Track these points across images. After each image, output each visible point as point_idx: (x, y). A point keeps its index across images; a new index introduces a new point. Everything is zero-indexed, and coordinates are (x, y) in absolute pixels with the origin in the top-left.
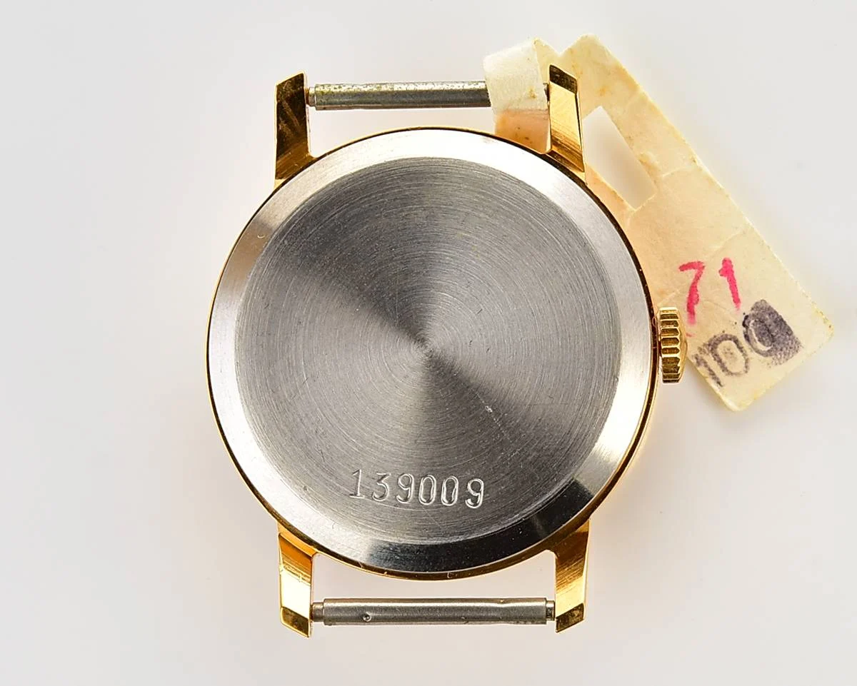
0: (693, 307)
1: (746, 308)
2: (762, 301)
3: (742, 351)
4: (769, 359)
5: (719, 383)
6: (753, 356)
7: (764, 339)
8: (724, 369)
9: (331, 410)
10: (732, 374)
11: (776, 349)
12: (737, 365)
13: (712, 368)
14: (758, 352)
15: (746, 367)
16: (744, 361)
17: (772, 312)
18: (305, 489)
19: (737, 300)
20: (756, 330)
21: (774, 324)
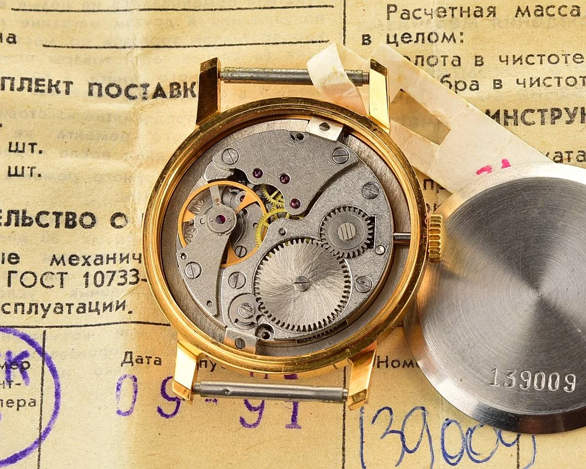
9: (478, 331)
18: (461, 380)
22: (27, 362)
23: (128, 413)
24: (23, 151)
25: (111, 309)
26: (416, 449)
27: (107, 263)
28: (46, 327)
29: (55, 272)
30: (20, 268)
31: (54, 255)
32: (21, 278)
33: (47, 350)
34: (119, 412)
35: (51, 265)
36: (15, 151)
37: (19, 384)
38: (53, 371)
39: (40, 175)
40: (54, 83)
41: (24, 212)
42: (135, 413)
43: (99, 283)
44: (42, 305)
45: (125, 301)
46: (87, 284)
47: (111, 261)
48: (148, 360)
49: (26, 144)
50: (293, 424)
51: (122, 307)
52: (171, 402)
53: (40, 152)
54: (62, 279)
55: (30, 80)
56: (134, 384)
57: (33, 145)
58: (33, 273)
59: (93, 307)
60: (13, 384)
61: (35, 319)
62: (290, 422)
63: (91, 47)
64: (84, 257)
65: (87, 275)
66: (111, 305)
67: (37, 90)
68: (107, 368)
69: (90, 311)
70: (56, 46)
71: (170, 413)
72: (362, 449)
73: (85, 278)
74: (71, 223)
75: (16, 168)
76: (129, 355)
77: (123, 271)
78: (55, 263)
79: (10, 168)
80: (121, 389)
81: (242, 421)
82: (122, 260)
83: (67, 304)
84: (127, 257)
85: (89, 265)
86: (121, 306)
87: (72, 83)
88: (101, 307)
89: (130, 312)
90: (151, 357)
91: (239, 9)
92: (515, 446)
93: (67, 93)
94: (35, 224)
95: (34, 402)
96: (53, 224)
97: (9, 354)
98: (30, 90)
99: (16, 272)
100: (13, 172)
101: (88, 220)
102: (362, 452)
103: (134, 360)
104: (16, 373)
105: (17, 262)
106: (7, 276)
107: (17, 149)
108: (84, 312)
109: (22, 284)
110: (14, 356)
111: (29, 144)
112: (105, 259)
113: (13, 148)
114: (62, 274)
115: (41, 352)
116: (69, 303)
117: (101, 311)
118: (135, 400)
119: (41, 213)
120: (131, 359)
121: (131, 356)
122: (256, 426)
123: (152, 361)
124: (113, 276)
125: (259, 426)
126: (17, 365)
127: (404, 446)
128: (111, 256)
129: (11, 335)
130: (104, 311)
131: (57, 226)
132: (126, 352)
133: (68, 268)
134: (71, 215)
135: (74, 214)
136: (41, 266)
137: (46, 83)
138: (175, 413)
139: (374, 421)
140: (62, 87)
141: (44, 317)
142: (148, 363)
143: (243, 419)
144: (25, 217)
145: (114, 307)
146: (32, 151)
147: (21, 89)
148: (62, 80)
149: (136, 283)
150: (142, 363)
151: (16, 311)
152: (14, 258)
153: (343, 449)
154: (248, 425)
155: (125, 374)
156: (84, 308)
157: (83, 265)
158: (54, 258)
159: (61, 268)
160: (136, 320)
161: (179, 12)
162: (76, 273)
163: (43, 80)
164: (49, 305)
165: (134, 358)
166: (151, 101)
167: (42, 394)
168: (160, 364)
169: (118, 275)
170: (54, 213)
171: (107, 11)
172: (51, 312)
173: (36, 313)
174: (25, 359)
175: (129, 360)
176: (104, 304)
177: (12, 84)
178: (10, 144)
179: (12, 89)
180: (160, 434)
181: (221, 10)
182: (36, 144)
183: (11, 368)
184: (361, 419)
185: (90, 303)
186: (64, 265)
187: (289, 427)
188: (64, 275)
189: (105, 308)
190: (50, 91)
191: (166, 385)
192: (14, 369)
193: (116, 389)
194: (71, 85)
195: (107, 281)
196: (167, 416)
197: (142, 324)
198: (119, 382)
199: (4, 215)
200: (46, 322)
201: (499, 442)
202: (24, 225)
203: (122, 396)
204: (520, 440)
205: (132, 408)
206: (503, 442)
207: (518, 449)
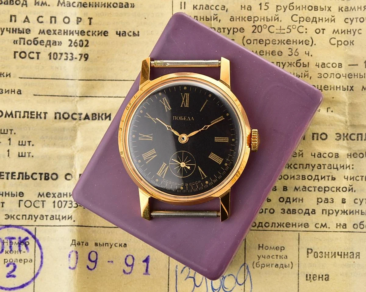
22: (28, 242)
23: (74, 268)
24: (25, 145)
25: (65, 219)
26: (200, 285)
27: (64, 197)
28: (36, 226)
29: (40, 200)
30: (24, 198)
31: (39, 193)
32: (25, 203)
33: (37, 237)
34: (70, 268)
35: (38, 197)
36: (21, 145)
37: (24, 252)
38: (40, 246)
39: (33, 156)
40: (39, 113)
41: (26, 173)
42: (77, 269)
43: (60, 206)
44: (34, 216)
45: (72, 216)
46: (54, 206)
47: (65, 196)
49: (26, 142)
52: (93, 263)
53: (33, 145)
54: (43, 204)
55: (28, 112)
56: (76, 255)
57: (29, 142)
58: (30, 201)
59: (57, 218)
60: (22, 252)
61: (31, 222)
62: (145, 272)
63: (55, 96)
64: (53, 193)
65: (54, 202)
66: (65, 217)
67: (31, 117)
68: (64, 246)
69: (56, 219)
70: (39, 95)
71: (92, 268)
73: (53, 204)
74: (47, 178)
75: (22, 153)
76: (74, 241)
77: (70, 201)
78: (40, 196)
79: (19, 153)
80: (70, 257)
81: (124, 271)
82: (70, 196)
83: (46, 216)
85: (55, 197)
86: (70, 218)
87: (47, 113)
88: (61, 218)
89: (74, 221)
90: (84, 242)
91: (124, 80)
92: (243, 285)
93: (45, 118)
94: (31, 179)
95: (32, 260)
96: (39, 178)
97: (20, 238)
98: (28, 117)
99: (22, 201)
100: (21, 155)
101: (54, 177)
102: (176, 286)
103: (76, 244)
104: (23, 247)
105: (23, 196)
106: (18, 202)
107: (22, 144)
108: (53, 219)
109: (25, 206)
110: (22, 239)
111: (28, 141)
112: (62, 195)
113: (21, 144)
114: (43, 201)
115: (34, 237)
116: (47, 215)
117: (61, 220)
118: (77, 262)
119: (33, 174)
120: (75, 243)
121: (75, 242)
123: (84, 244)
124: (66, 203)
125: (131, 273)
126: (23, 243)
127: (195, 284)
128: (65, 194)
129: (21, 229)
131: (41, 179)
133: (46, 198)
134: (47, 175)
135: (48, 174)
136: (34, 198)
137: (35, 113)
138: (94, 268)
139: (182, 272)
140: (43, 115)
141: (35, 221)
144: (26, 176)
145: (67, 218)
146: (29, 145)
147: (24, 117)
148: (43, 112)
149: (77, 207)
151: (23, 218)
152: (21, 194)
153: (168, 285)
155: (72, 250)
156: (53, 217)
157: (53, 197)
158: (39, 194)
159: (42, 198)
160: (77, 225)
161: (97, 81)
162: (49, 201)
163: (34, 112)
164: (38, 216)
165: (76, 243)
166: (83, 121)
167: (35, 257)
168: (88, 245)
169: (68, 203)
170: (40, 174)
171: (63, 79)
172: (38, 219)
173: (32, 219)
174: (27, 241)
176: (62, 216)
177: (20, 115)
178: (19, 142)
179: (20, 117)
180: (88, 278)
181: (116, 80)
182: (30, 141)
183: (21, 244)
184: (176, 271)
185: (56, 215)
186: (44, 197)
187: (145, 274)
188: (44, 202)
189: (63, 218)
190: (37, 117)
191: (91, 255)
192: (22, 245)
193: (68, 257)
194: (47, 114)
195: (63, 205)
196: (91, 270)
197: (80, 227)
198: (70, 254)
199: (17, 174)
200: (36, 224)
201: (236, 283)
202: (26, 179)
203: (71, 260)
204: (245, 282)
205: (75, 266)
206: (238, 283)
207: (244, 287)
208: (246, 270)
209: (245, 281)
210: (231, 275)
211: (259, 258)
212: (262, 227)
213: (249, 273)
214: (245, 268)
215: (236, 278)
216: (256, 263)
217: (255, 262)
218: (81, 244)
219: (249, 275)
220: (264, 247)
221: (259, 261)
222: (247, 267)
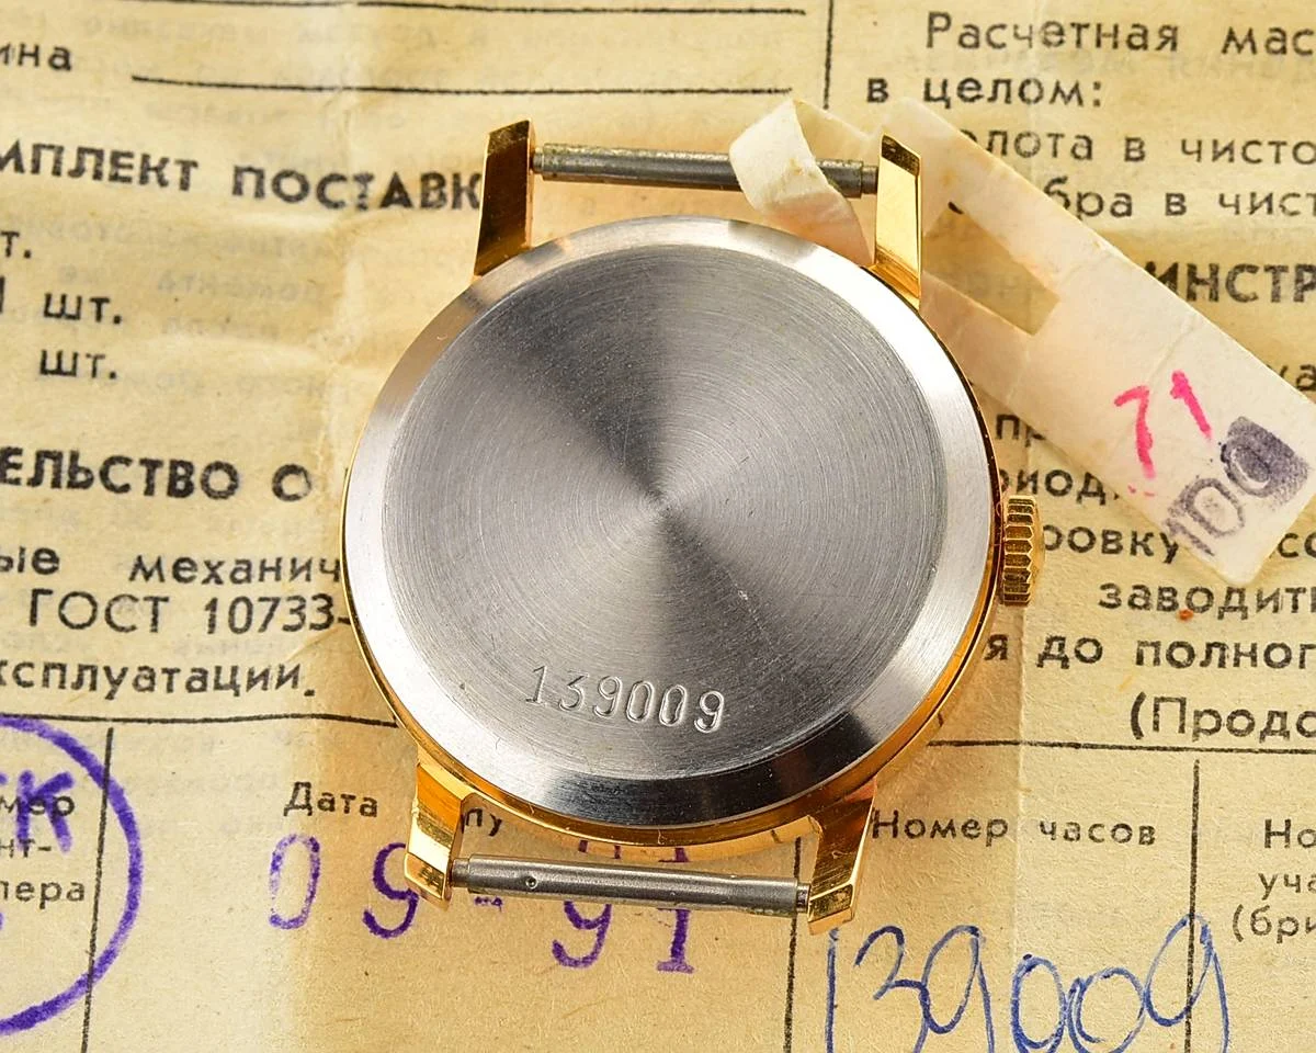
0: (1146, 452)
1: (1221, 434)
2: (1240, 418)
3: (1229, 498)
4: (1270, 499)
5: (1208, 552)
6: (1245, 499)
7: (1256, 472)
8: (1211, 530)
10: (1223, 534)
11: (1276, 481)
12: (1226, 518)
13: (1193, 533)
14: (1252, 492)
15: (1241, 519)
16: (1236, 511)
17: (1257, 431)
19: (1205, 428)
20: (1241, 463)
21: (1263, 447)
22: (68, 799)
23: (296, 922)
24: (76, 317)
25: (265, 684)
26: (953, 1024)
27: (261, 579)
28: (115, 720)
29: (140, 595)
30: (60, 583)
31: (140, 558)
32: (62, 606)
33: (115, 774)
34: (275, 920)
35: (132, 578)
36: (58, 316)
37: (47, 849)
38: (127, 821)
39: (113, 375)
40: (154, 162)
41: (74, 456)
42: (312, 923)
43: (240, 623)
44: (107, 670)
45: (297, 668)
46: (212, 626)
47: (270, 576)
48: (347, 803)
49: (85, 300)
50: (673, 961)
51: (290, 681)
52: (395, 902)
53: (117, 320)
54: (155, 613)
55: (99, 154)
56: (312, 856)
57: (100, 302)
58: (89, 597)
59: (225, 679)
60: (33, 848)
61: (89, 702)
62: (667, 956)
63: (242, 87)
64: (208, 564)
65: (212, 605)
66: (265, 674)
67: (114, 178)
68: (251, 818)
69: (218, 687)
70: (161, 81)
71: (391, 926)
72: (831, 1023)
73: (208, 612)
74: (180, 485)
75: (59, 356)
76: (303, 790)
77: (296, 598)
78: (140, 576)
79: (45, 354)
80: (281, 867)
81: (558, 950)
82: (295, 573)
83: (165, 671)
84: (308, 566)
85: (219, 582)
86: (289, 677)
87: (195, 164)
88: (242, 680)
89: (310, 693)
90: (353, 798)
92: (1183, 1024)
93: (184, 185)
94: (97, 484)
95: (81, 891)
96: (139, 485)
97: (26, 778)
98: (97, 175)
99: (49, 592)
100: (52, 364)
101: (220, 481)
102: (830, 1029)
103: (313, 803)
104: (40, 824)
105: (53, 570)
106: (29, 600)
107: (63, 310)
108: (203, 689)
109: (64, 620)
110: (37, 784)
111: (93, 300)
112: (256, 571)
113: (55, 308)
114: (156, 600)
115: (101, 776)
116: (170, 666)
117: (243, 689)
118: (313, 894)
119: (112, 461)
120: (308, 799)
121: (308, 793)
122: (590, 963)
123: (355, 806)
124: (273, 608)
125: (595, 963)
126: (44, 804)
127: (927, 1016)
128: (271, 563)
129: (33, 736)
130: (249, 687)
131: (149, 491)
132: (297, 784)
133: (170, 587)
134: (181, 467)
135: (189, 466)
136: (109, 581)
137: (137, 162)
138: (404, 927)
139: (860, 958)
140: (173, 173)
141: (110, 696)
142: (347, 811)
143: (560, 947)
144: (75, 468)
145: (273, 681)
146: (99, 317)
147: (77, 172)
148: (173, 157)
149: (326, 626)
150: (332, 809)
151: (46, 682)
152: (47, 560)
153: (788, 1021)
154: (570, 959)
155: (293, 833)
156: (203, 679)
157: (206, 581)
158: (139, 564)
159: (154, 587)
160: (322, 712)
162: (188, 599)
163: (129, 155)
164: (124, 671)
165: (315, 798)
166: (375, 213)
167: (99, 874)
168: (374, 814)
169: (284, 607)
170: (143, 462)
171: (284, 4)
172: (126, 686)
173: (93, 687)
174: (64, 793)
175: (303, 802)
176: (251, 673)
177: (58, 162)
178: (49, 298)
179: (57, 172)
180: (367, 974)
182: (106, 300)
183: (31, 810)
184: (831, 953)
185: (218, 670)
186: (162, 579)
187: (666, 969)
188: (161, 604)
189: (252, 682)
190: (144, 179)
191: (386, 863)
192: (38, 813)
193: (270, 867)
194: (193, 171)
195: (258, 620)
196: (385, 933)
197: (335, 721)
198: (279, 852)
199: (28, 461)
200: (114, 709)
201: (1146, 1014)
202: (72, 485)
203: (282, 884)
204: (1194, 1011)
205: (305, 912)
206: (1153, 1015)
207: (1189, 1032)
208: (1200, 949)
209: (1191, 1001)
210: (1120, 972)
211: (1269, 888)
212: (1285, 733)
213: (1212, 963)
214: (1192, 938)
215: (1144, 990)
216: (1253, 916)
217: (1245, 907)
218: (340, 804)
219: (1211, 970)
220: (1294, 835)
221: (1267, 902)
222: (1204, 931)
